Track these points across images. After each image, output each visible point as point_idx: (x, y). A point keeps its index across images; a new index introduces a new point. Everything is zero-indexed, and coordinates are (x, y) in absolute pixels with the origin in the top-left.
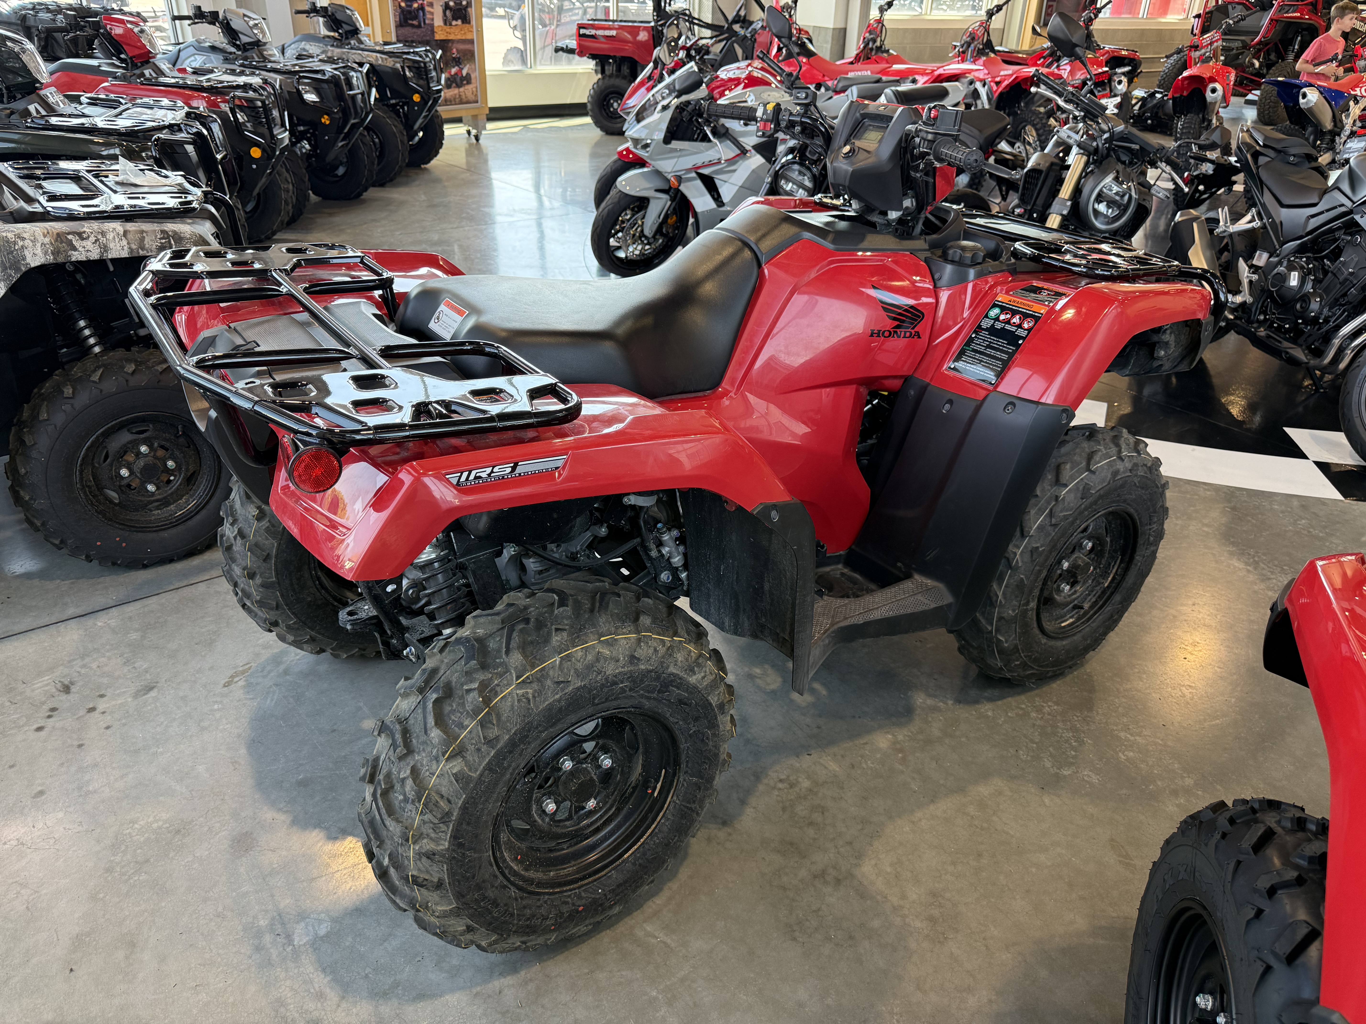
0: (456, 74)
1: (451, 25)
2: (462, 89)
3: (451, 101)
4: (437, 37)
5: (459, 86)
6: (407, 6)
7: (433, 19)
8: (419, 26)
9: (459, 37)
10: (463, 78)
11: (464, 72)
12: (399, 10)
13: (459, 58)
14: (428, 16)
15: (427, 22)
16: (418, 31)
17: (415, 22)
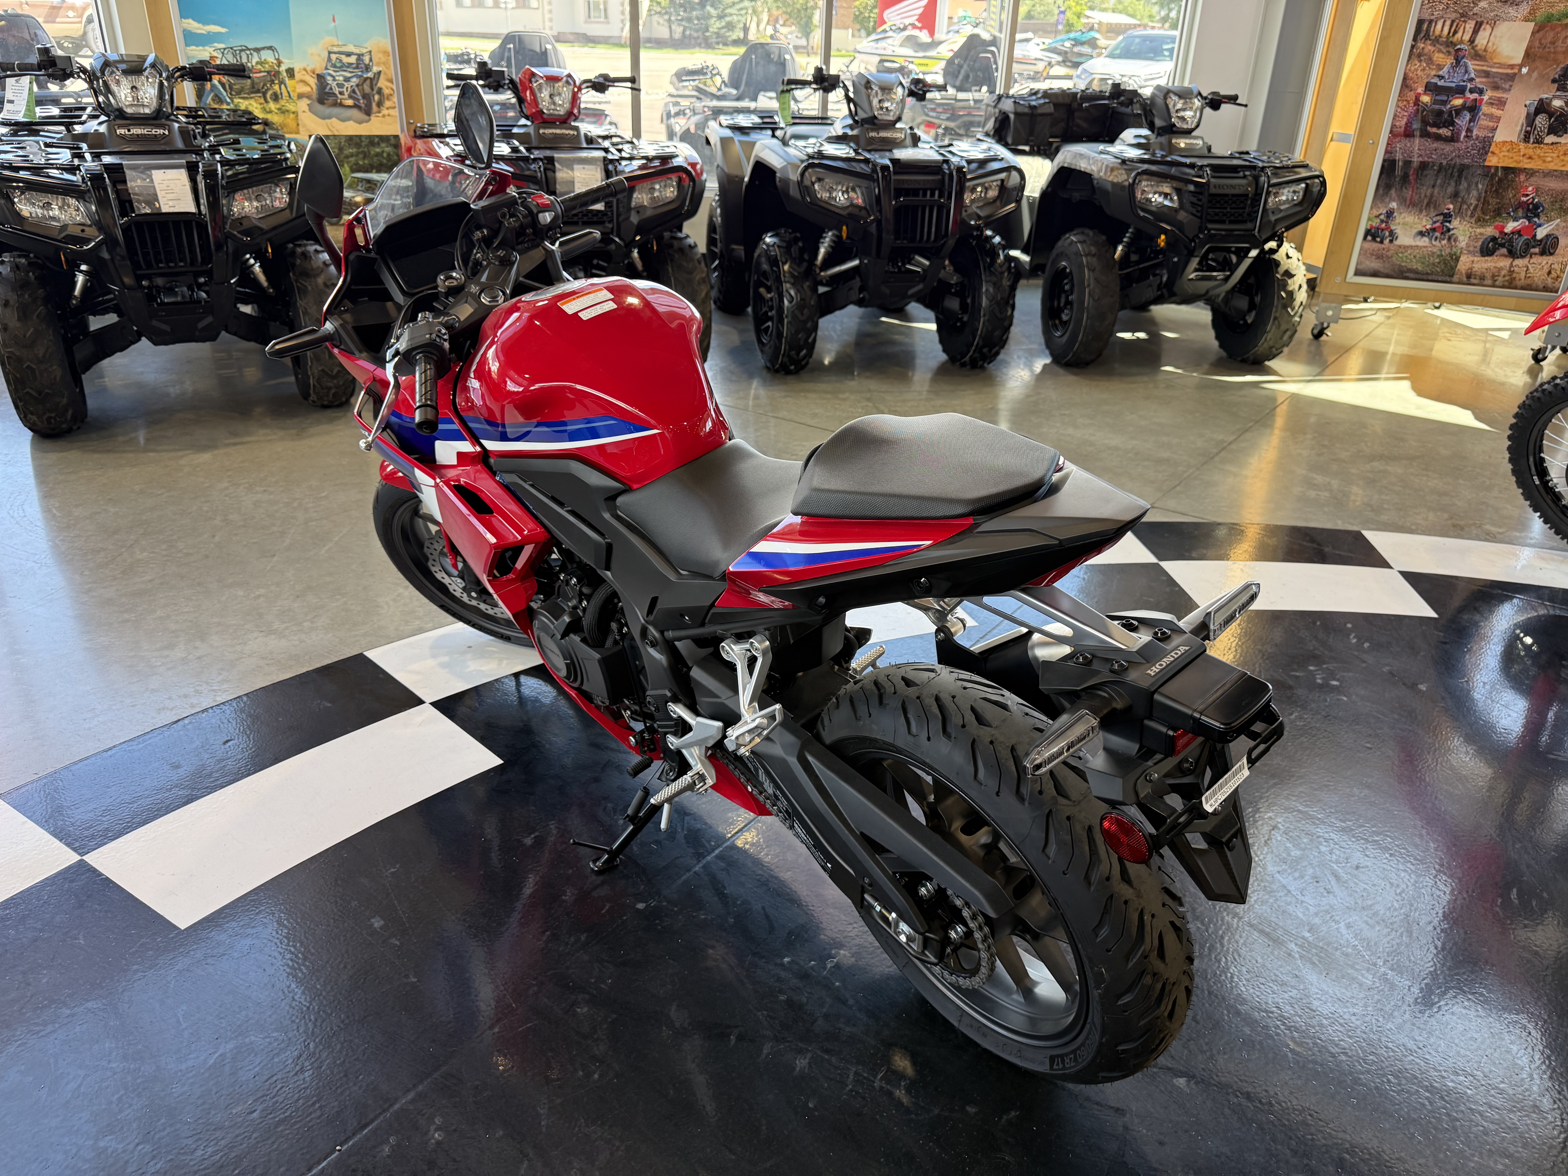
0: (1518, 232)
1: (1539, 141)
2: (1519, 262)
3: (1482, 278)
4: (1492, 161)
5: (1512, 254)
6: (1435, 102)
7: (1494, 130)
8: (1453, 139)
9: (1552, 166)
10: (1533, 242)
11: (1541, 233)
12: (1412, 109)
13: (1536, 206)
14: (1483, 122)
15: (1475, 132)
16: (1447, 148)
17: (1444, 132)
